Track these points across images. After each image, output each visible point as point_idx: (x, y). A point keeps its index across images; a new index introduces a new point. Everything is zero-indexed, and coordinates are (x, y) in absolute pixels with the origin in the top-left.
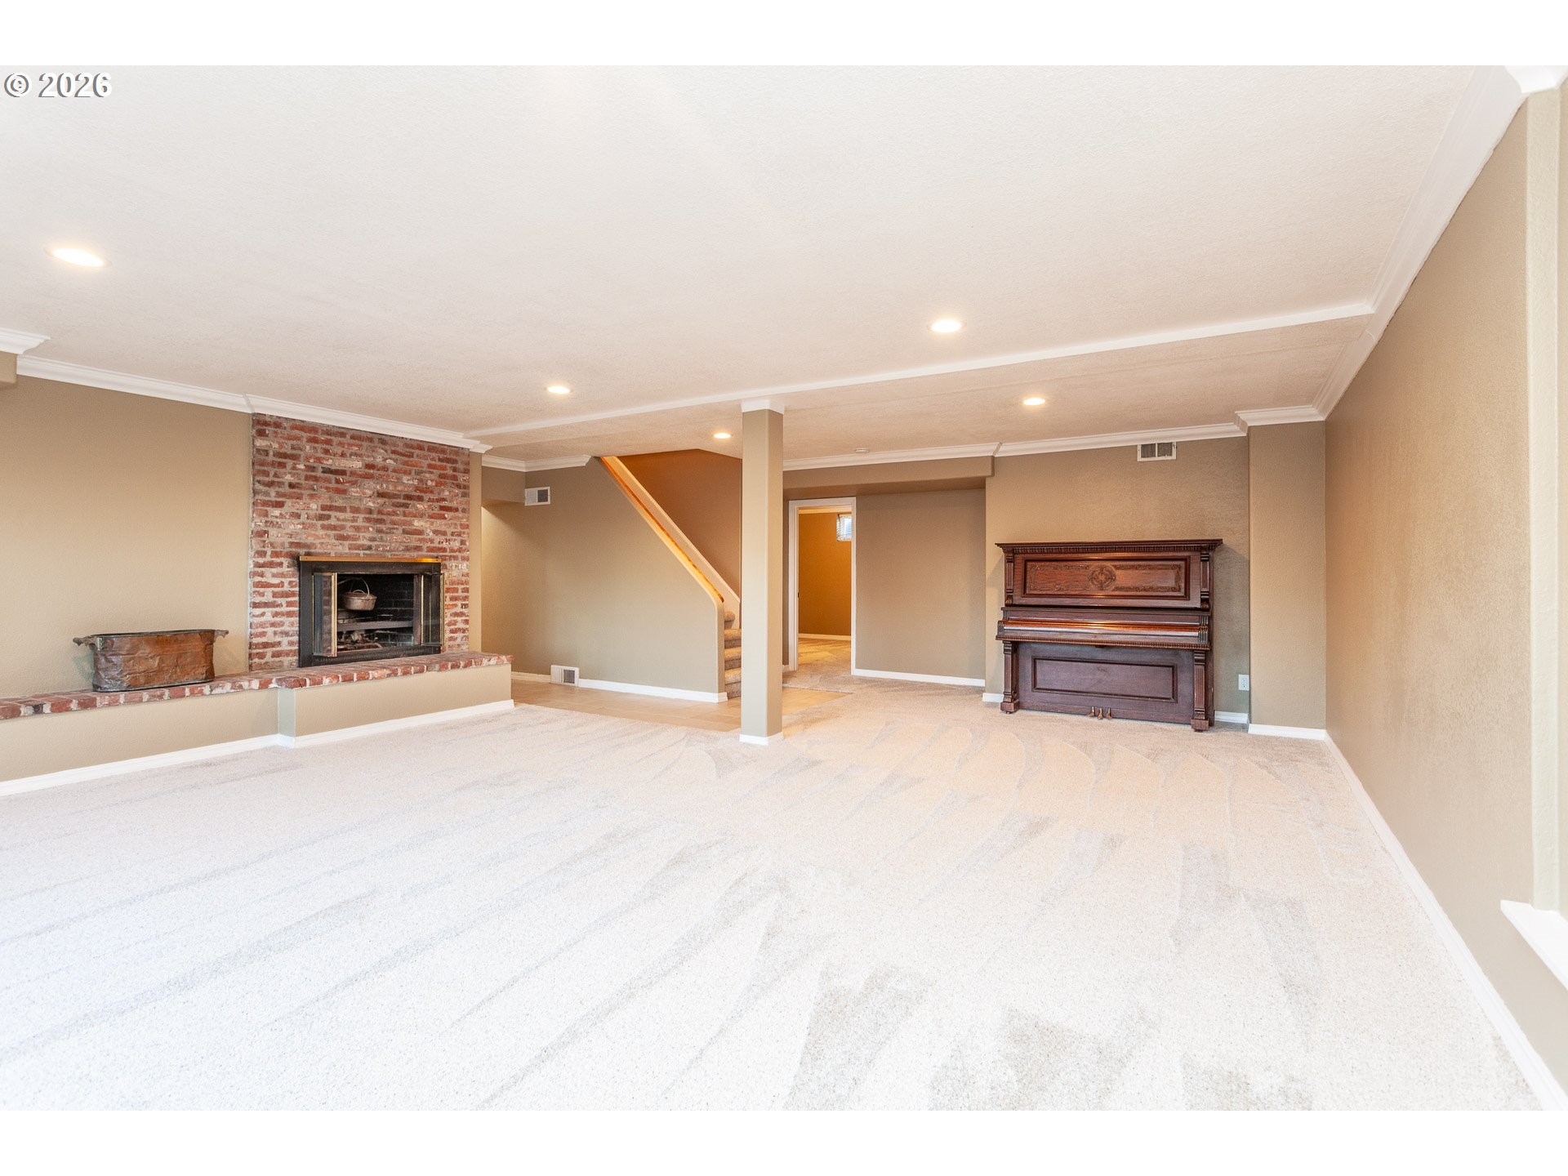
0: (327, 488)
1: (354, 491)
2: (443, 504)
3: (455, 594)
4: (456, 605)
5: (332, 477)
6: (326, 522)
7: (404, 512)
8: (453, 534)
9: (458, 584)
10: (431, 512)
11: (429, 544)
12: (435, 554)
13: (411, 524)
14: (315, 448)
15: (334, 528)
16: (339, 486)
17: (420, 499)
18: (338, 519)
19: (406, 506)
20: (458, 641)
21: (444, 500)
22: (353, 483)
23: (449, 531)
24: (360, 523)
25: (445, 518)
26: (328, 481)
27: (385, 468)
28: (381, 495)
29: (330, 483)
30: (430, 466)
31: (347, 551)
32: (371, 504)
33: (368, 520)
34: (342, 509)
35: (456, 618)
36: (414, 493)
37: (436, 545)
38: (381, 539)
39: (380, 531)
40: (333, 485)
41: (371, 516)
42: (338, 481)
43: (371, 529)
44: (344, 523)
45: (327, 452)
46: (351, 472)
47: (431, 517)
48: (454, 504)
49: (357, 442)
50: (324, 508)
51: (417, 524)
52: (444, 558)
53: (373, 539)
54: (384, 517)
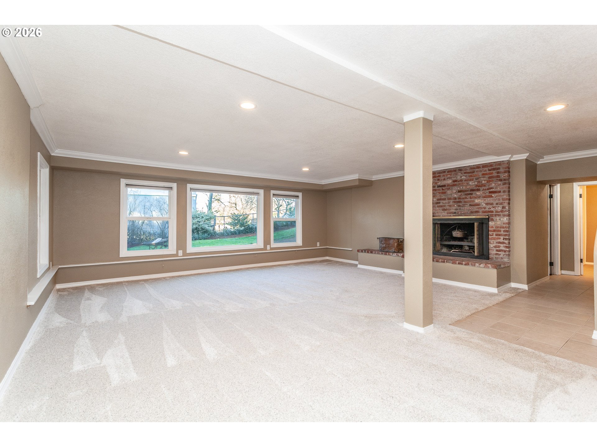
0: (439, 193)
1: (449, 192)
2: (491, 190)
3: (499, 233)
4: (500, 238)
5: (441, 188)
6: (438, 205)
7: (470, 197)
8: (497, 204)
9: (501, 228)
10: (484, 195)
11: (483, 210)
12: (487, 214)
13: (473, 201)
14: (435, 179)
15: (442, 206)
16: (443, 191)
17: (478, 190)
18: (443, 203)
19: (471, 194)
20: (501, 256)
21: (492, 188)
22: (448, 189)
23: (495, 203)
24: (451, 204)
25: (492, 197)
26: (439, 190)
27: (461, 180)
28: (459, 191)
29: (440, 190)
30: (483, 174)
31: (446, 214)
32: (456, 196)
33: (454, 202)
34: (444, 199)
35: (500, 245)
36: (475, 188)
37: (487, 210)
38: (460, 209)
39: (459, 206)
40: (441, 191)
41: (456, 200)
42: (443, 189)
43: (456, 206)
44: (445, 204)
45: (438, 180)
46: (448, 185)
47: (484, 197)
48: (498, 189)
49: (450, 173)
50: (438, 200)
51: (477, 201)
52: (492, 215)
53: (456, 209)
54: (461, 200)
